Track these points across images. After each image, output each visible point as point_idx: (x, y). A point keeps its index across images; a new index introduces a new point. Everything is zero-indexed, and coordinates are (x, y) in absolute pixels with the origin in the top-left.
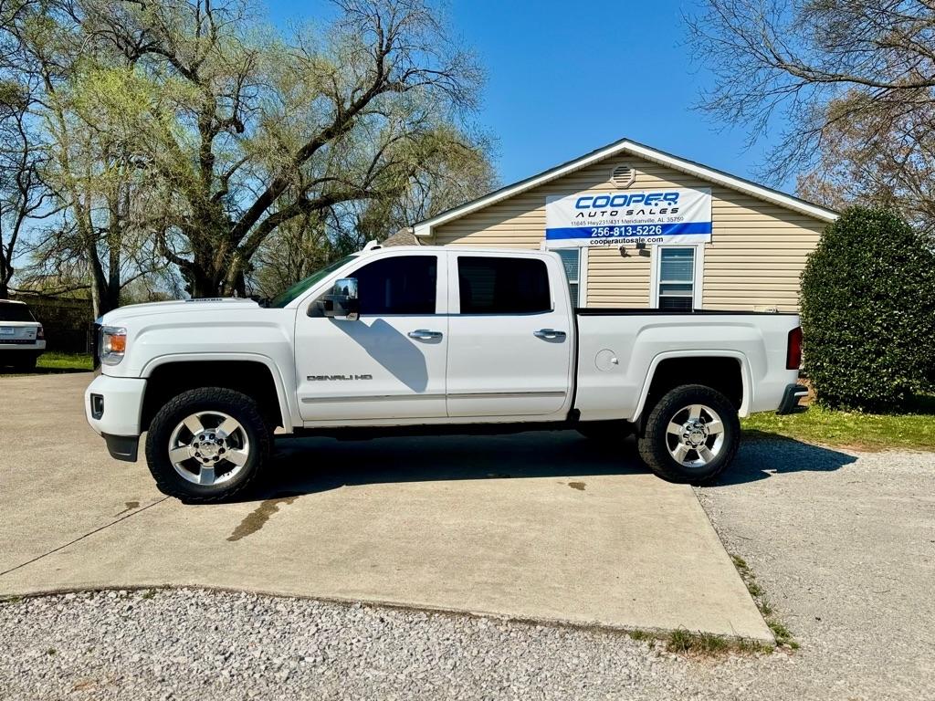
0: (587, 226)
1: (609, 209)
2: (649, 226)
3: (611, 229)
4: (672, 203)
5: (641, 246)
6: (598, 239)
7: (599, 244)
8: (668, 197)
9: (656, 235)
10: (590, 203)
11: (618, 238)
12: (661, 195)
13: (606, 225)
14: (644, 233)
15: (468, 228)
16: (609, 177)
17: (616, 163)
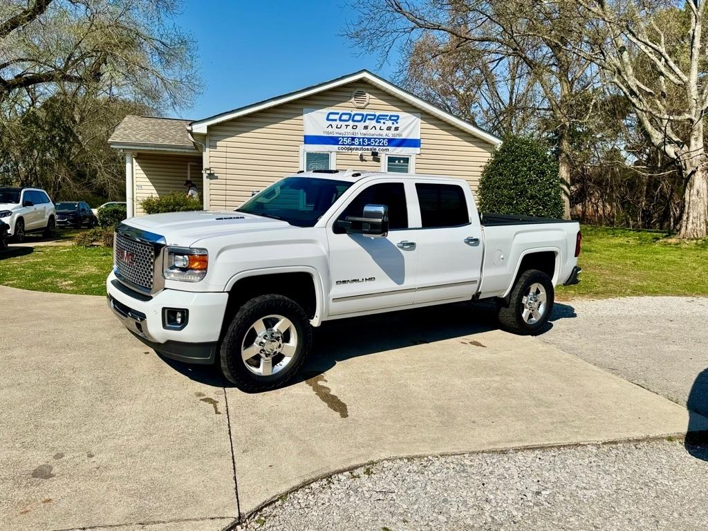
0: (335, 135)
1: (351, 123)
2: (379, 139)
3: (353, 139)
4: (395, 123)
5: (375, 154)
6: (344, 147)
7: (344, 151)
8: (393, 118)
9: (384, 146)
10: (337, 117)
11: (358, 147)
12: (387, 116)
13: (349, 136)
14: (376, 144)
15: (239, 129)
16: (351, 98)
17: (356, 88)
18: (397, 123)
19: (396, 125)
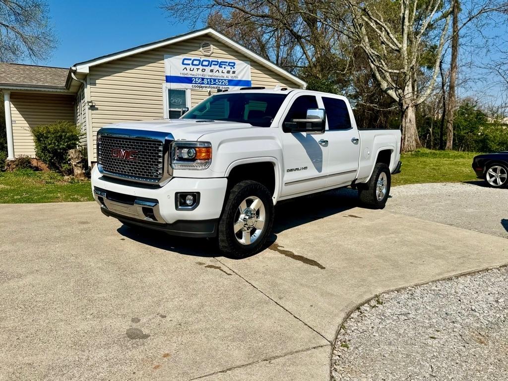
0: (189, 76)
1: (200, 67)
2: (222, 80)
3: (203, 79)
4: (232, 68)
5: (220, 91)
6: (196, 85)
7: (196, 88)
8: (231, 64)
9: (225, 85)
10: (190, 62)
11: (207, 85)
12: (227, 62)
13: (200, 77)
14: (220, 84)
16: (200, 48)
17: (203, 40)
18: (234, 68)
19: (233, 70)
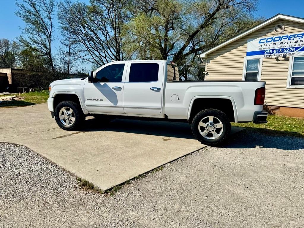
0: (263, 50)
1: (273, 42)
2: (289, 48)
3: (273, 50)
4: (301, 38)
5: (284, 56)
6: (267, 55)
7: (267, 57)
8: (299, 36)
9: (292, 51)
10: (265, 41)
11: (276, 54)
12: (296, 35)
13: (271, 49)
14: (287, 51)
16: (273, 30)
17: (277, 24)
18: (302, 38)
19: (301, 39)
